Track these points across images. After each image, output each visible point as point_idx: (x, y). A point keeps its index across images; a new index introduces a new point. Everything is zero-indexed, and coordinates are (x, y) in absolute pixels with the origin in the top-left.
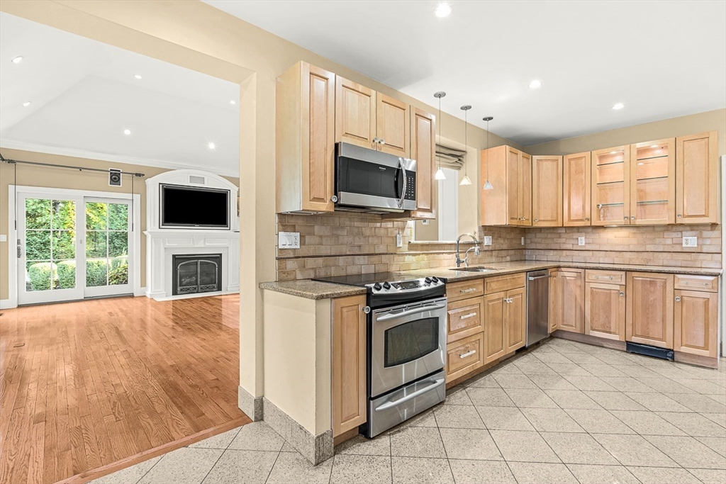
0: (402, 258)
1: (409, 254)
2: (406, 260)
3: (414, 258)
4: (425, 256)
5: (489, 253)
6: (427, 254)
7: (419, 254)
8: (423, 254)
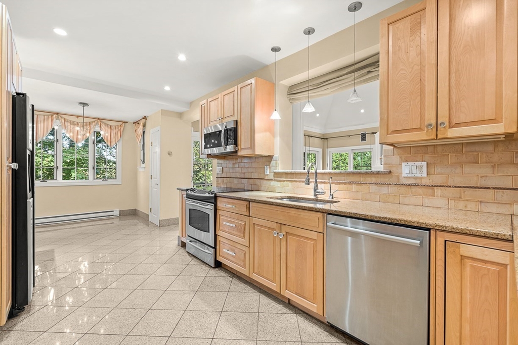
0: (268, 182)
1: (275, 180)
2: (271, 184)
3: (279, 184)
4: (290, 183)
5: (430, 191)
6: (292, 181)
7: (284, 181)
8: (287, 181)
